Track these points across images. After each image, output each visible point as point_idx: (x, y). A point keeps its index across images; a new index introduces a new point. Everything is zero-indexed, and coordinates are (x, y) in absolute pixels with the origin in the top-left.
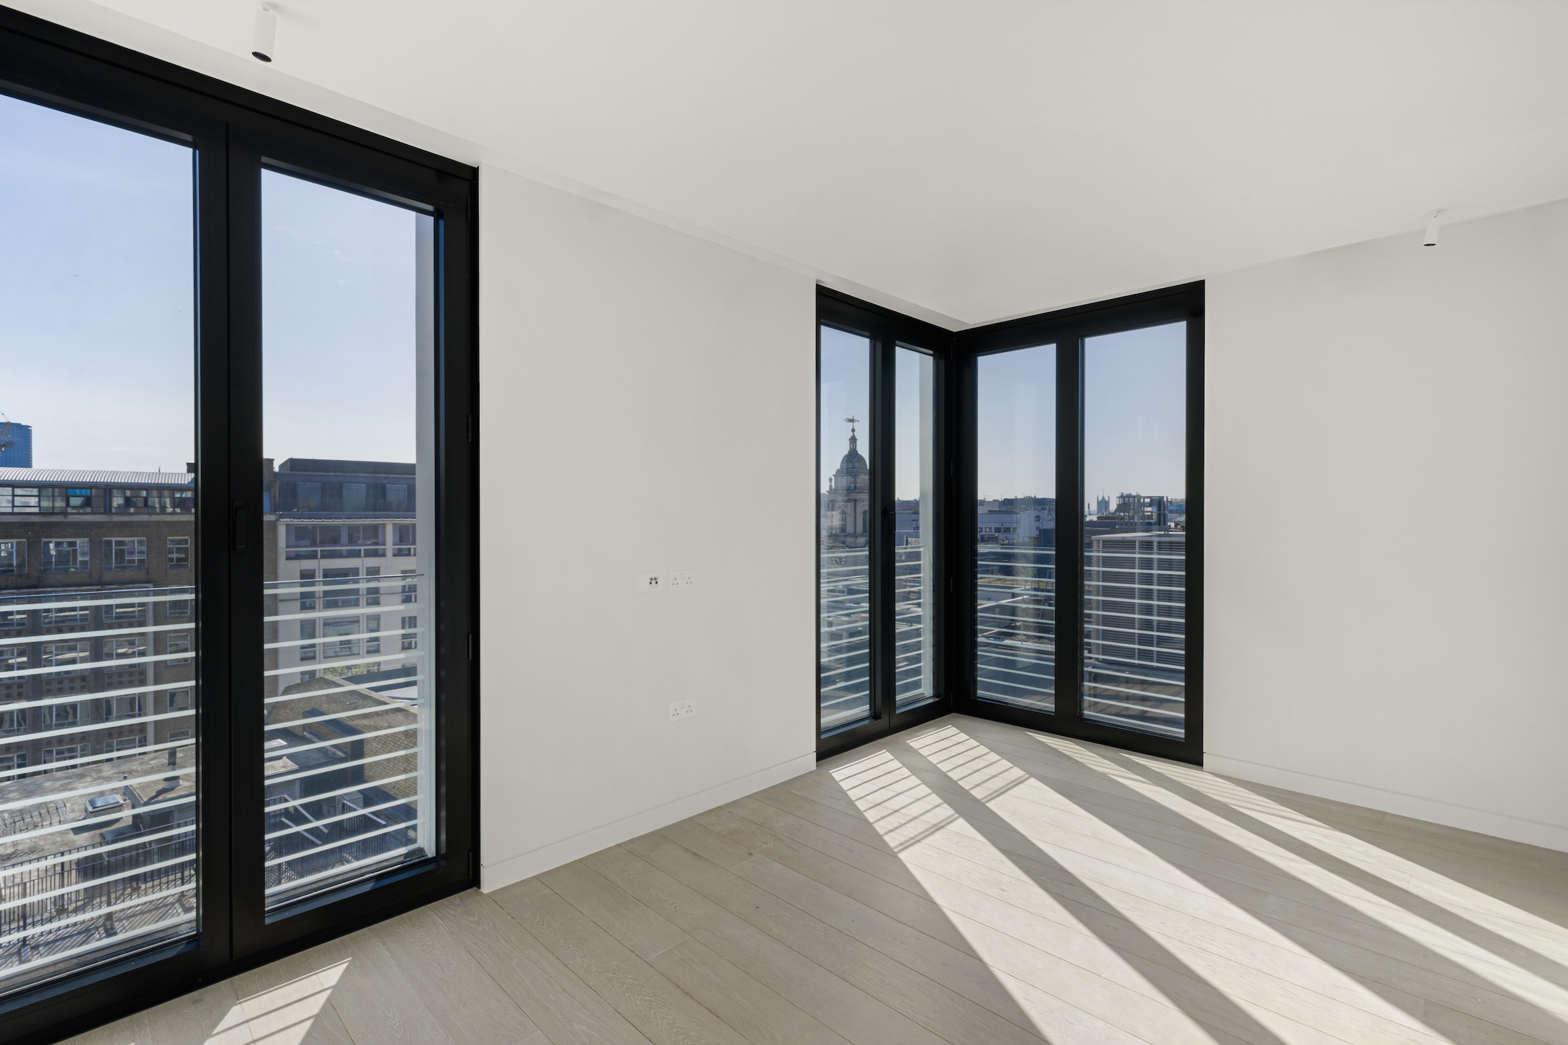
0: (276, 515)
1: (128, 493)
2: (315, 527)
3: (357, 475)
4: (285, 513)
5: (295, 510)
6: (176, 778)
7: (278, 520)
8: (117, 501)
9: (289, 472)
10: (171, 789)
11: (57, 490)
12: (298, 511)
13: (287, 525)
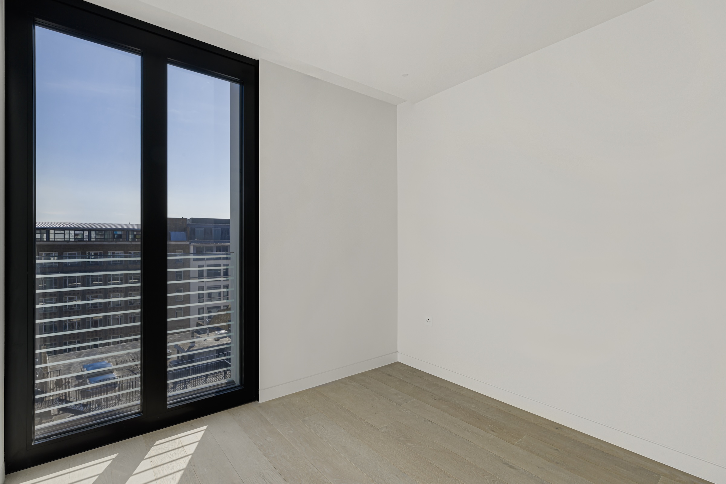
0: (189, 242)
1: (135, 233)
2: (204, 247)
3: (218, 224)
4: (193, 241)
5: (196, 240)
6: (194, 342)
7: (190, 244)
8: (131, 237)
9: (191, 223)
10: (193, 347)
11: (110, 232)
12: (197, 240)
13: (193, 246)
